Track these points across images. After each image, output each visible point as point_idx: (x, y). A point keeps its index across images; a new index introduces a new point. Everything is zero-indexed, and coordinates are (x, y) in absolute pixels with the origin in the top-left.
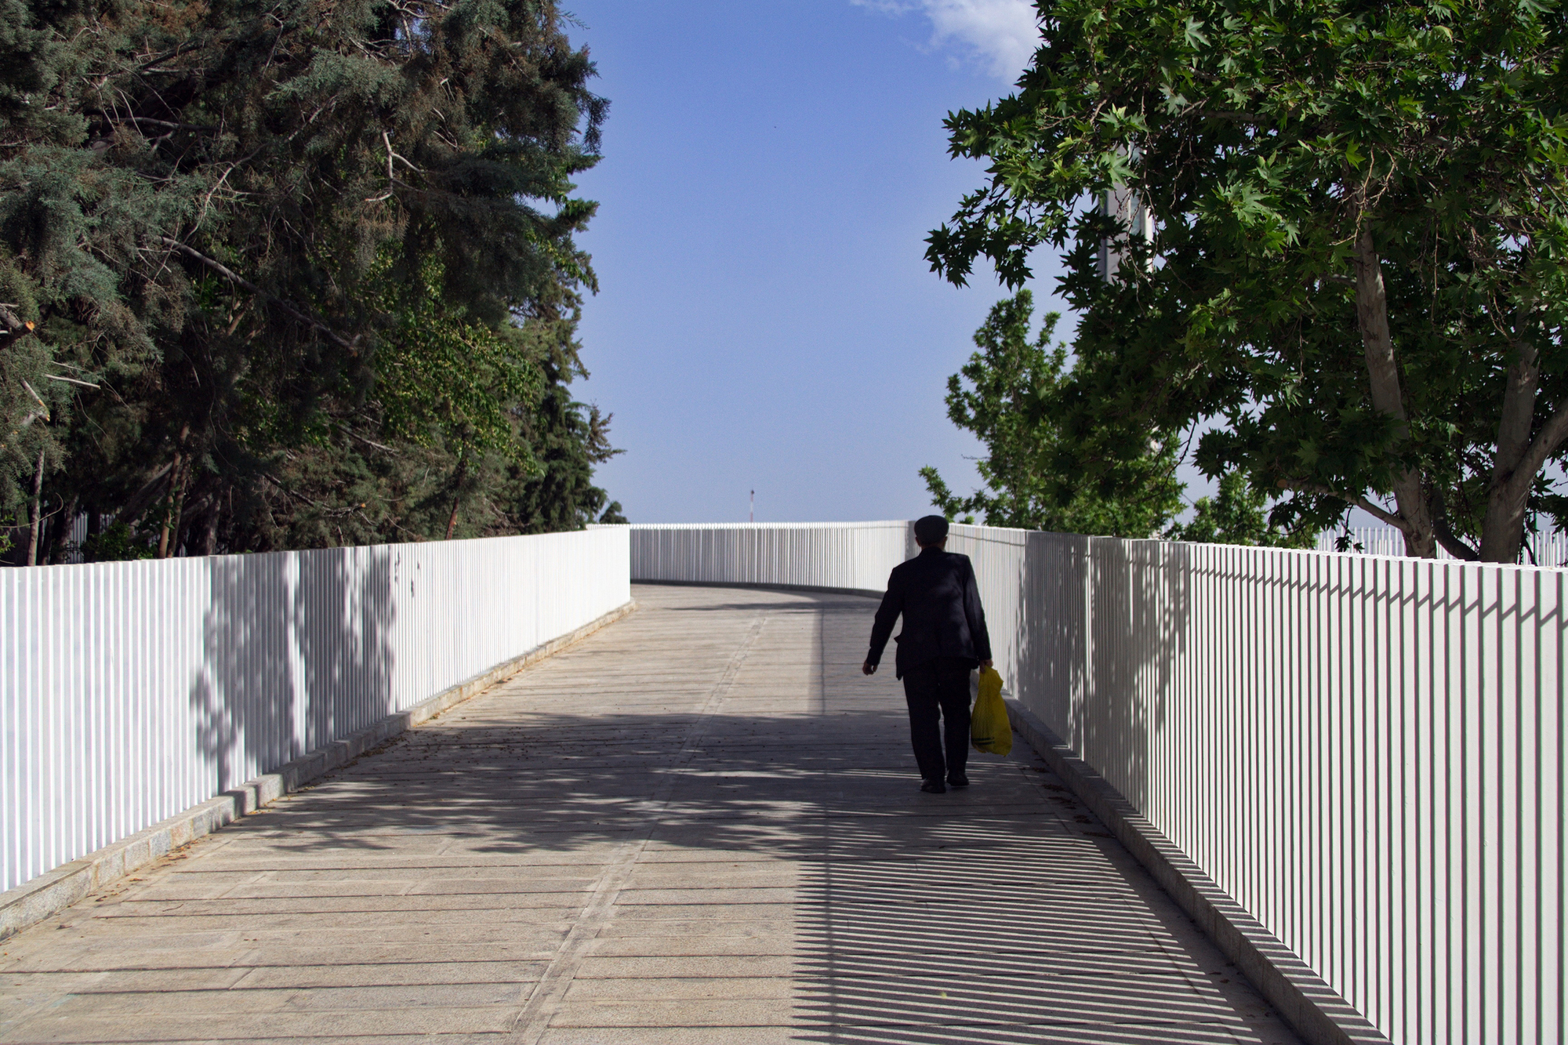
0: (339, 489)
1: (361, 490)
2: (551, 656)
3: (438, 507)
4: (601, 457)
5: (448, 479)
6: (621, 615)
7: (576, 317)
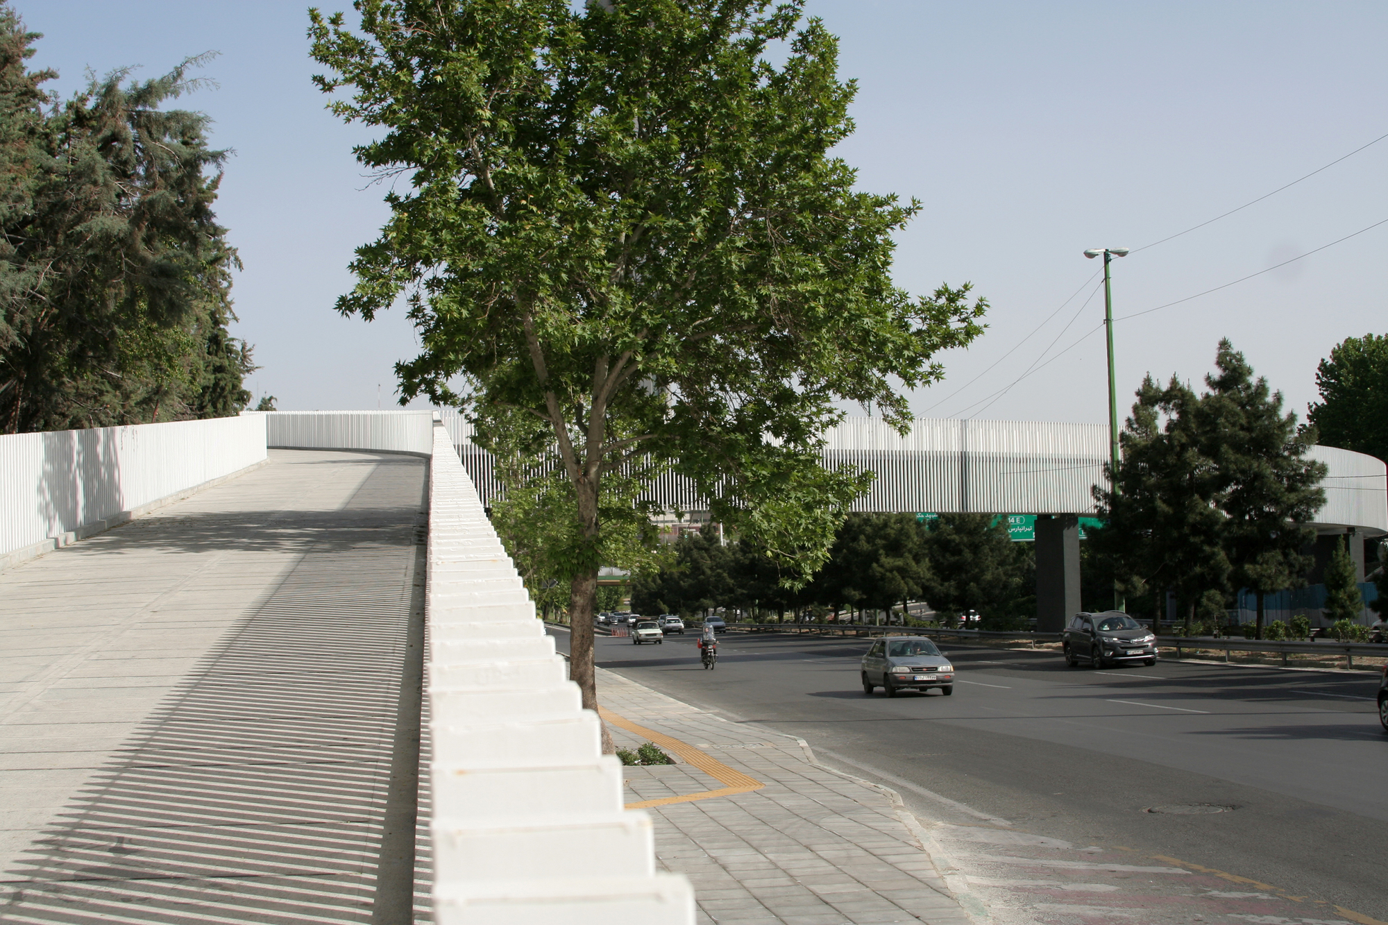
0: (95, 397)
1: (106, 398)
2: (213, 487)
3: (147, 404)
4: (248, 371)
5: (153, 389)
6: (260, 466)
7: (230, 285)
